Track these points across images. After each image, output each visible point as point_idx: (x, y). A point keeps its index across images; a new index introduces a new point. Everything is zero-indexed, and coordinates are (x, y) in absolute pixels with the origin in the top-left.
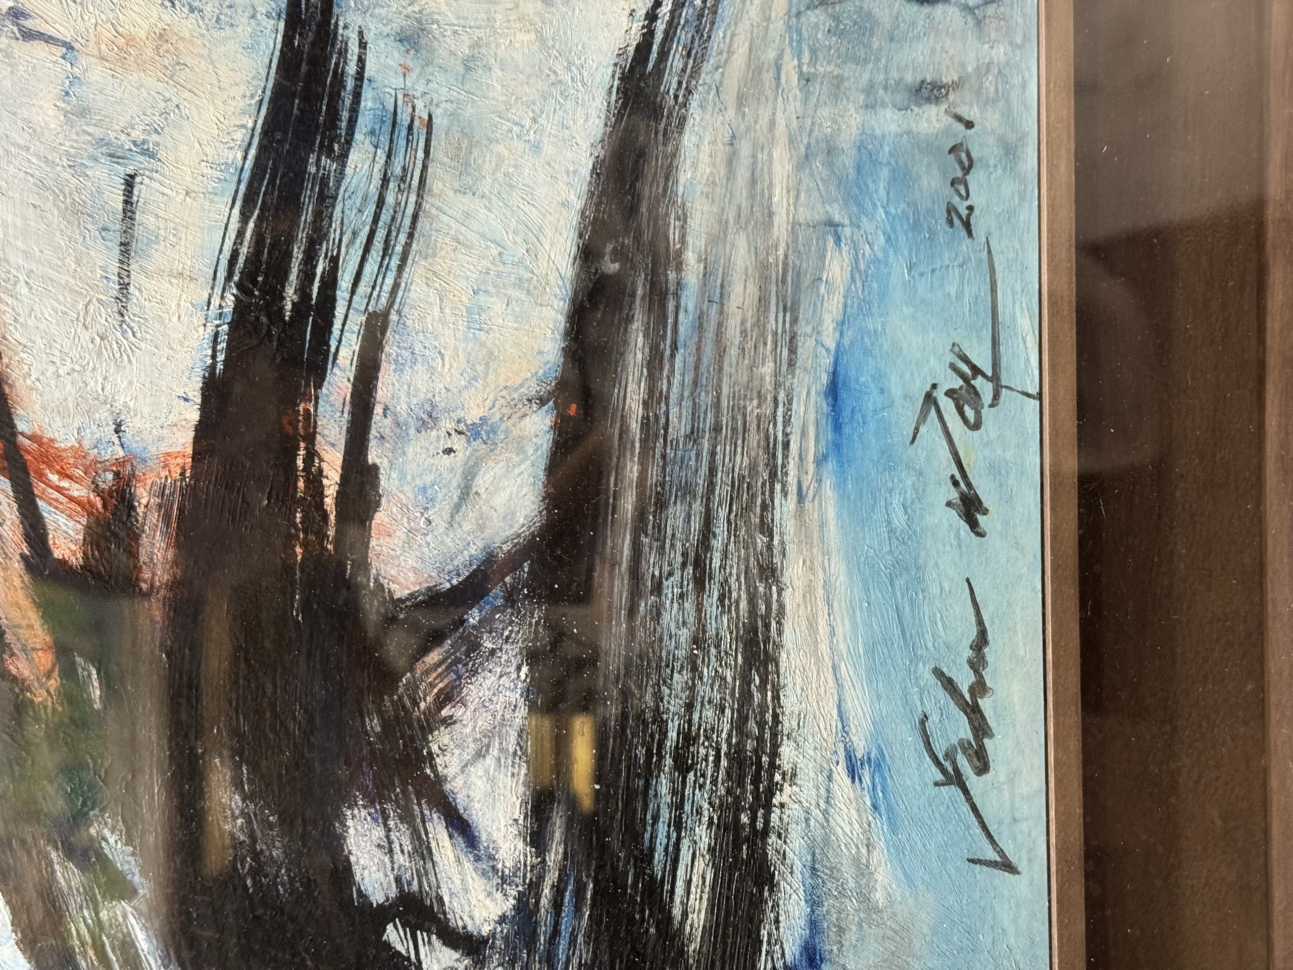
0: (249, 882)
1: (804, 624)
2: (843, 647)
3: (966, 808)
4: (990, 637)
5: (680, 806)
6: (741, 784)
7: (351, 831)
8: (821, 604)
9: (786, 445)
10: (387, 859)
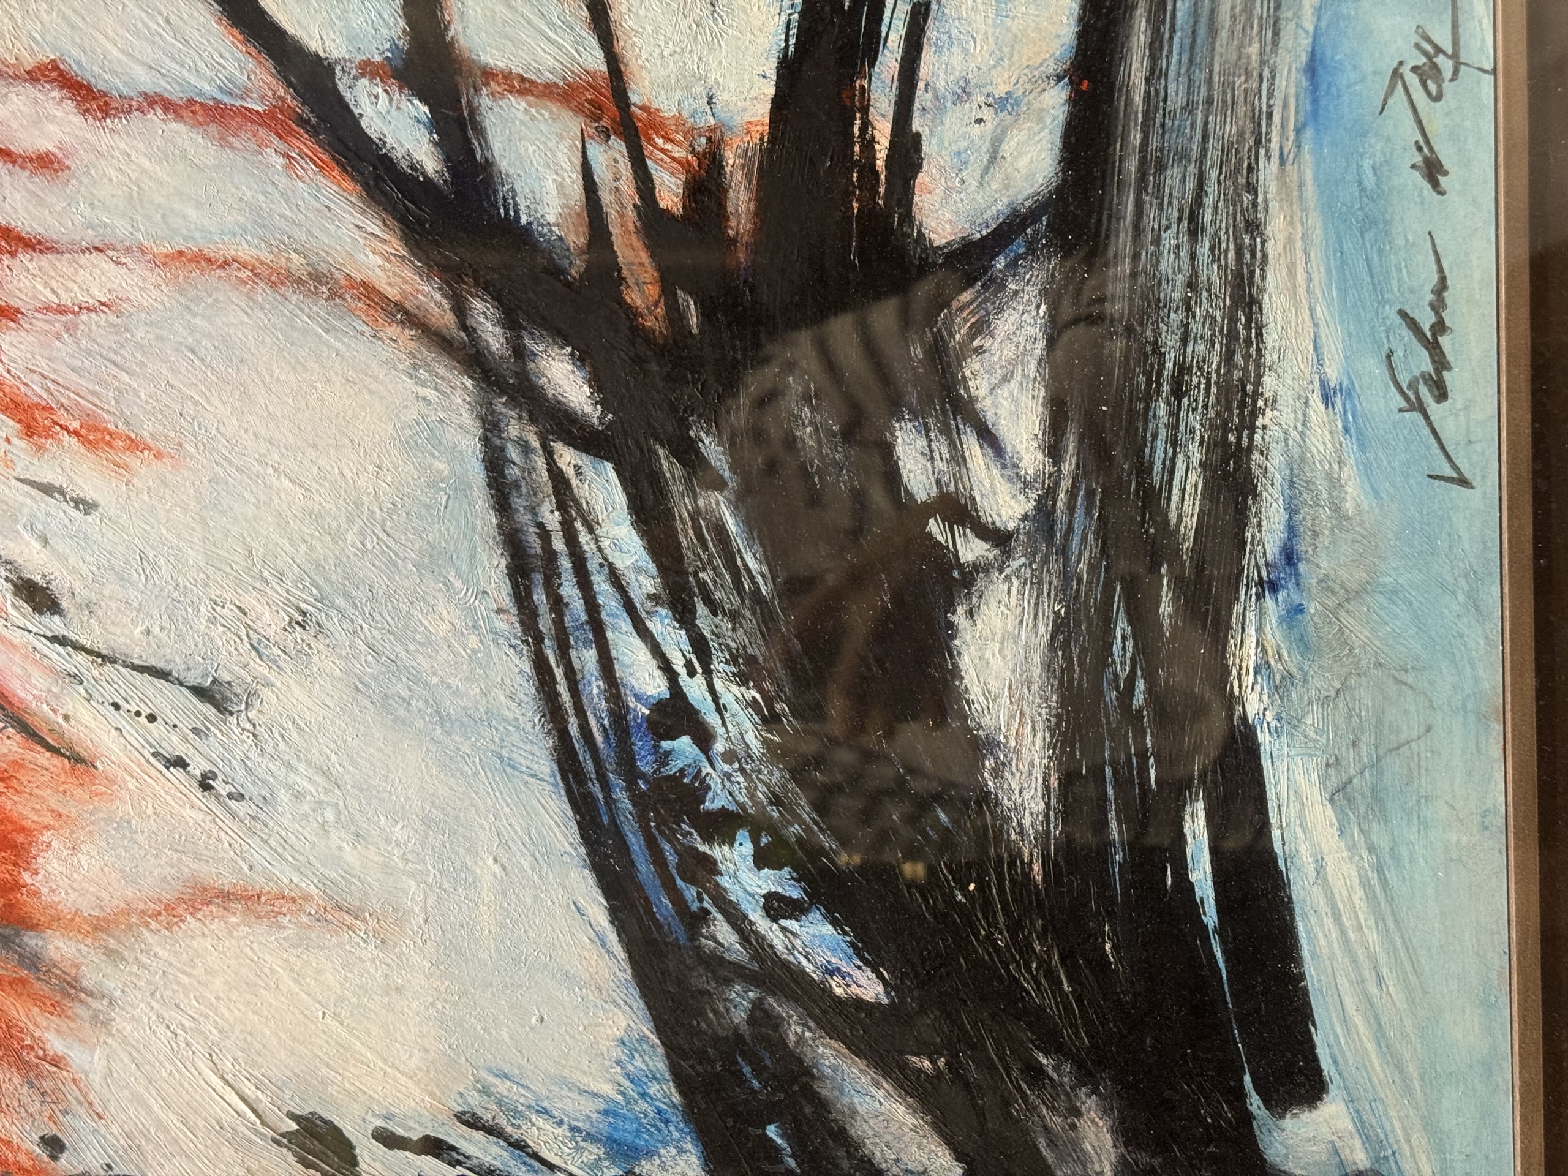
0: (816, 479)
1: (1285, 271)
2: (1318, 291)
3: (1426, 431)
4: (1449, 283)
5: (1176, 427)
6: (1229, 409)
7: (899, 440)
8: (1299, 254)
9: (1270, 115)
10: (929, 465)
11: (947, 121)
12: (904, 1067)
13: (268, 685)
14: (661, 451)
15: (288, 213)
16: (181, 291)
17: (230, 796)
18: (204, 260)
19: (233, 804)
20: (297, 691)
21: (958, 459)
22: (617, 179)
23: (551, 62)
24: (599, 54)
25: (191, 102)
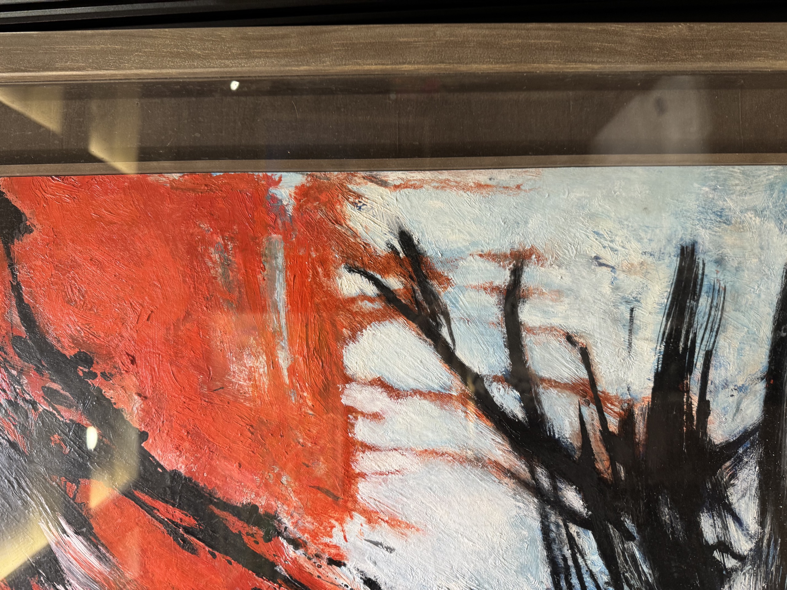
11: (720, 396)
14: (610, 526)
15: (466, 434)
16: (426, 465)
18: (435, 453)
21: (725, 527)
22: (593, 420)
23: (567, 375)
24: (585, 372)
25: (430, 392)
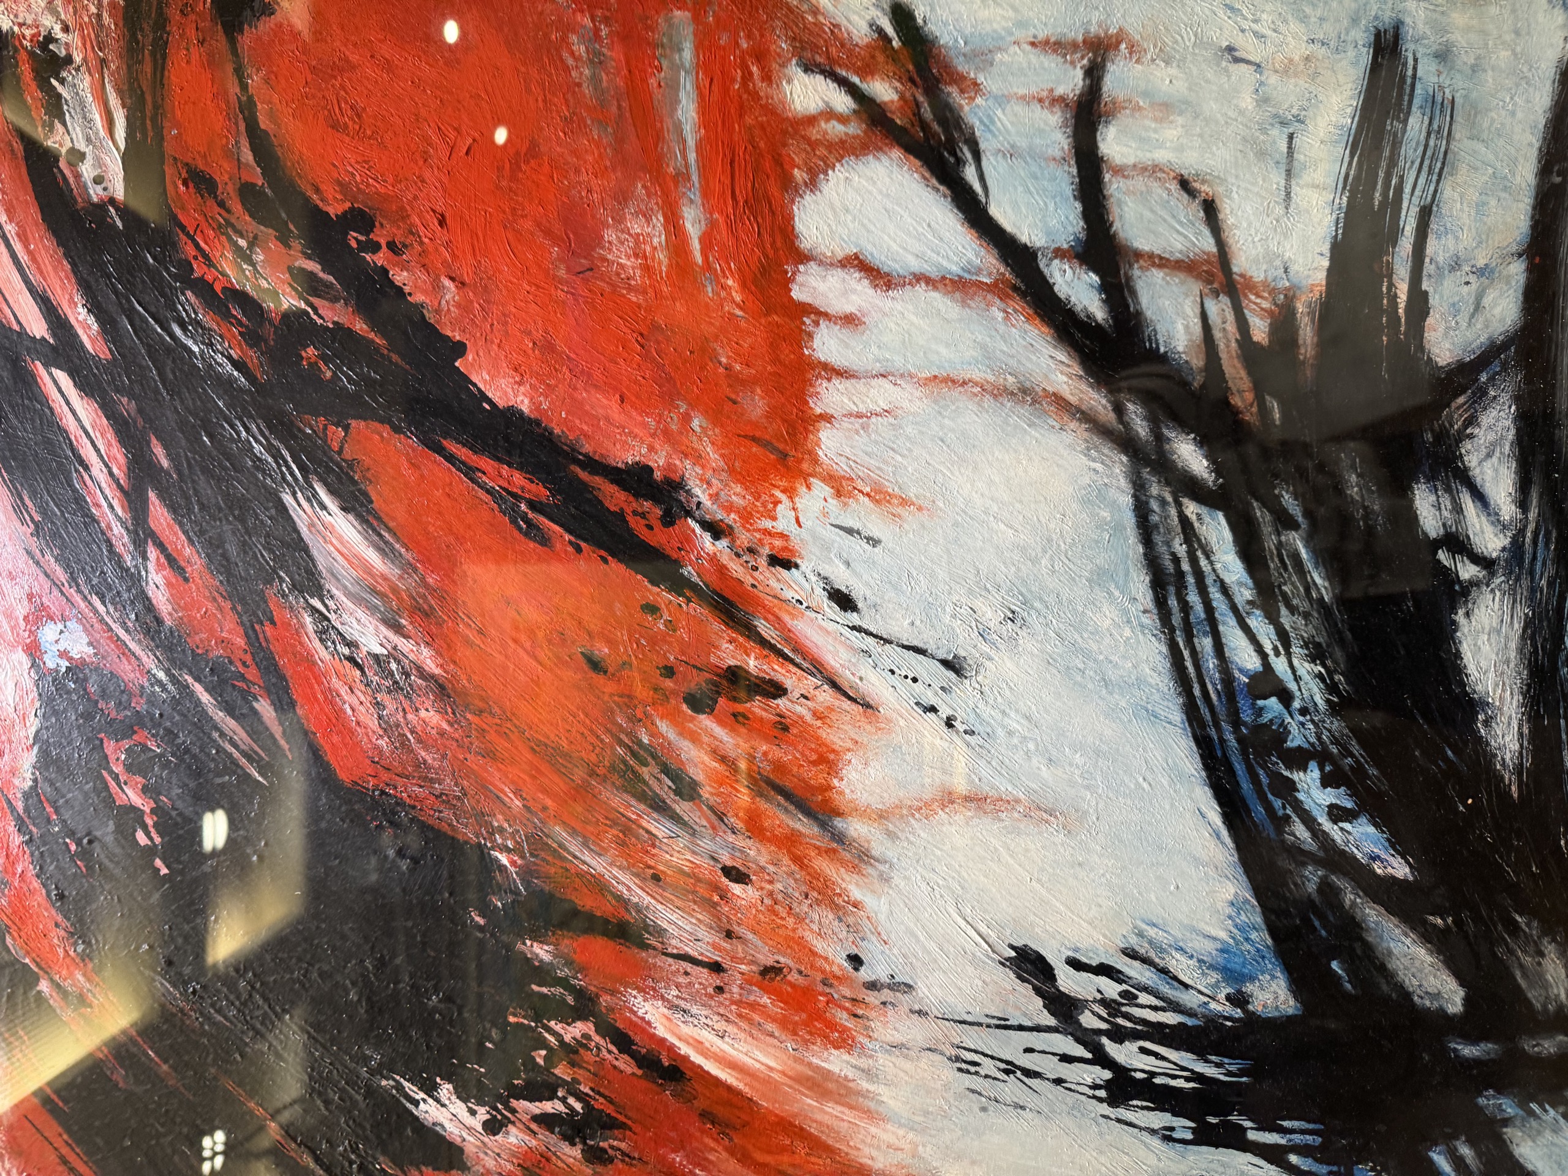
0: (1361, 523)
7: (1417, 497)
10: (1437, 513)
11: (1446, 283)
12: (1425, 922)
13: (990, 659)
14: (1255, 504)
15: (1005, 349)
16: (936, 402)
17: (966, 732)
18: (951, 381)
19: (967, 737)
20: (1009, 664)
21: (1458, 509)
22: (1224, 323)
23: (1179, 246)
24: (1212, 241)
25: (944, 278)
